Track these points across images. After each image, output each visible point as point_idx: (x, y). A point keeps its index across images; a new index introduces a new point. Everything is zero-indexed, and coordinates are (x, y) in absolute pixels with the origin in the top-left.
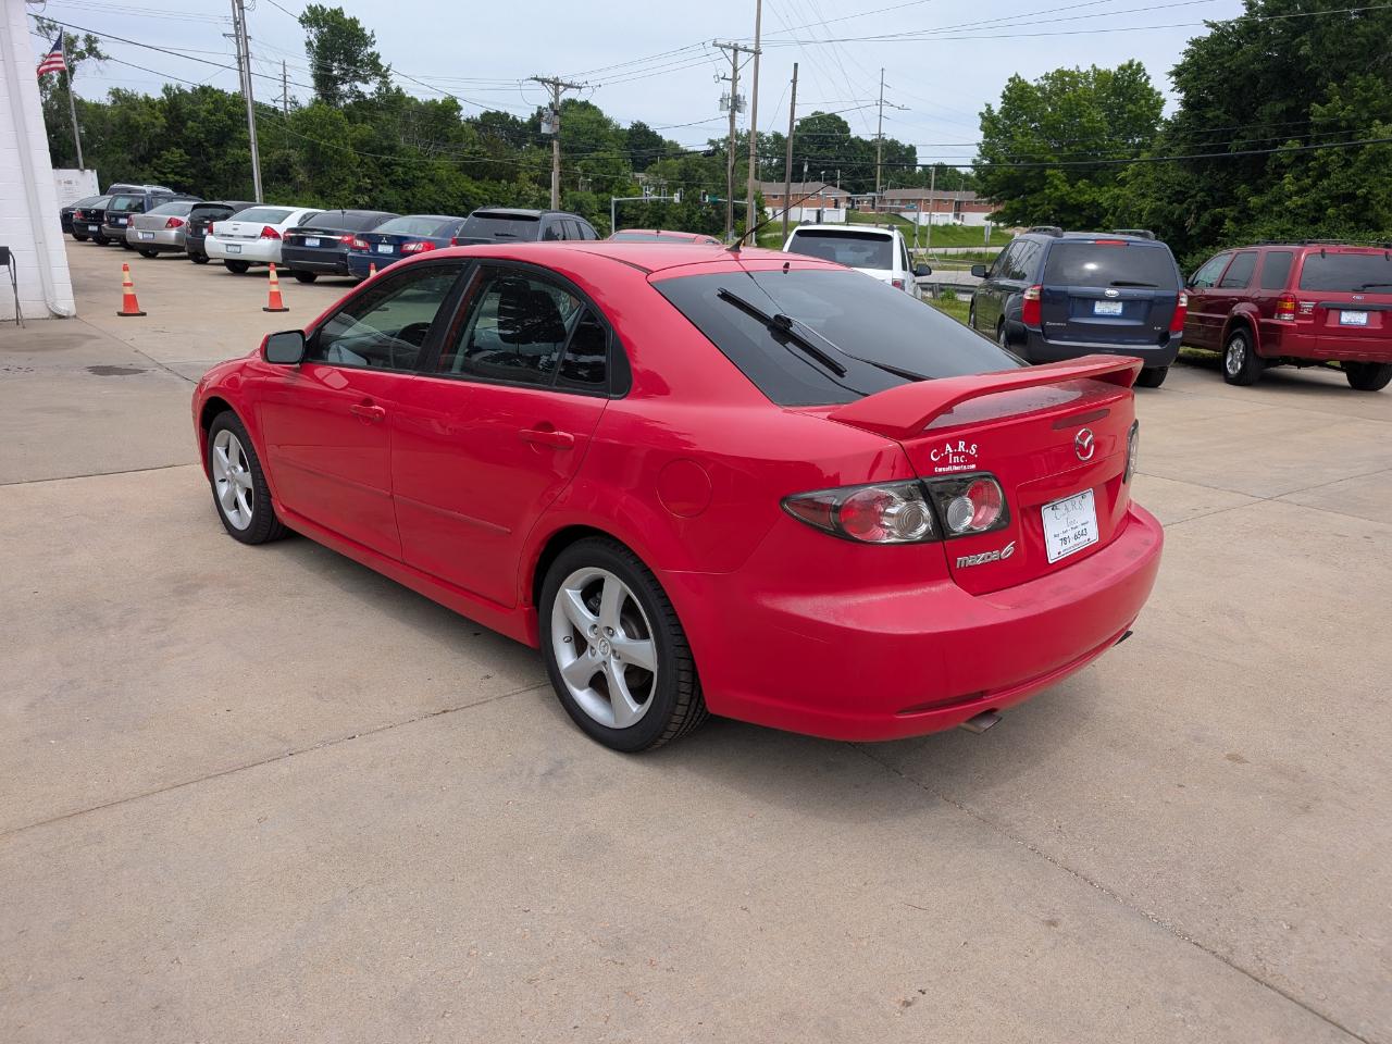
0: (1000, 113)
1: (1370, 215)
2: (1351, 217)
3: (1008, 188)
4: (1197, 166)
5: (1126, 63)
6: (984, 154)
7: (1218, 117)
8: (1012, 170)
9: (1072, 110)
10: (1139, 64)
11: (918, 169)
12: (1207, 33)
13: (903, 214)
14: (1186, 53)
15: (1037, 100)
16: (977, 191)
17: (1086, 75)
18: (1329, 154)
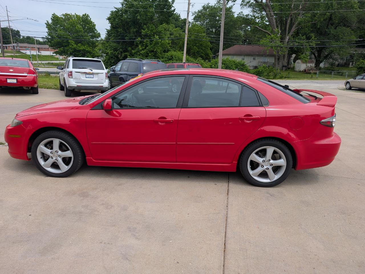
0: (51, 23)
1: (157, 55)
2: (154, 56)
3: (58, 45)
4: (118, 43)
5: (84, 14)
6: (49, 35)
7: (121, 31)
8: (59, 40)
9: (73, 25)
10: (88, 15)
11: (21, 37)
12: (114, 10)
13: (21, 51)
14: (110, 14)
15: (61, 21)
16: (49, 45)
17: (74, 16)
18: (147, 42)
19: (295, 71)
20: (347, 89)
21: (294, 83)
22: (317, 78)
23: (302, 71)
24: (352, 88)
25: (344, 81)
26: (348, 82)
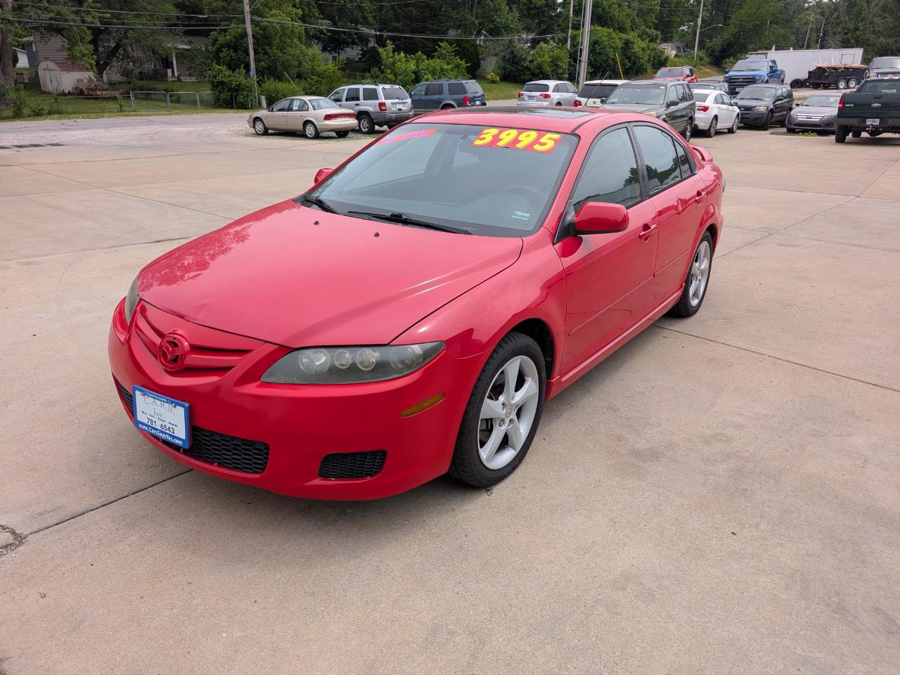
19: (44, 93)
20: (258, 134)
21: (112, 127)
22: (135, 111)
23: (69, 92)
24: (270, 131)
25: (246, 115)
26: (257, 119)
